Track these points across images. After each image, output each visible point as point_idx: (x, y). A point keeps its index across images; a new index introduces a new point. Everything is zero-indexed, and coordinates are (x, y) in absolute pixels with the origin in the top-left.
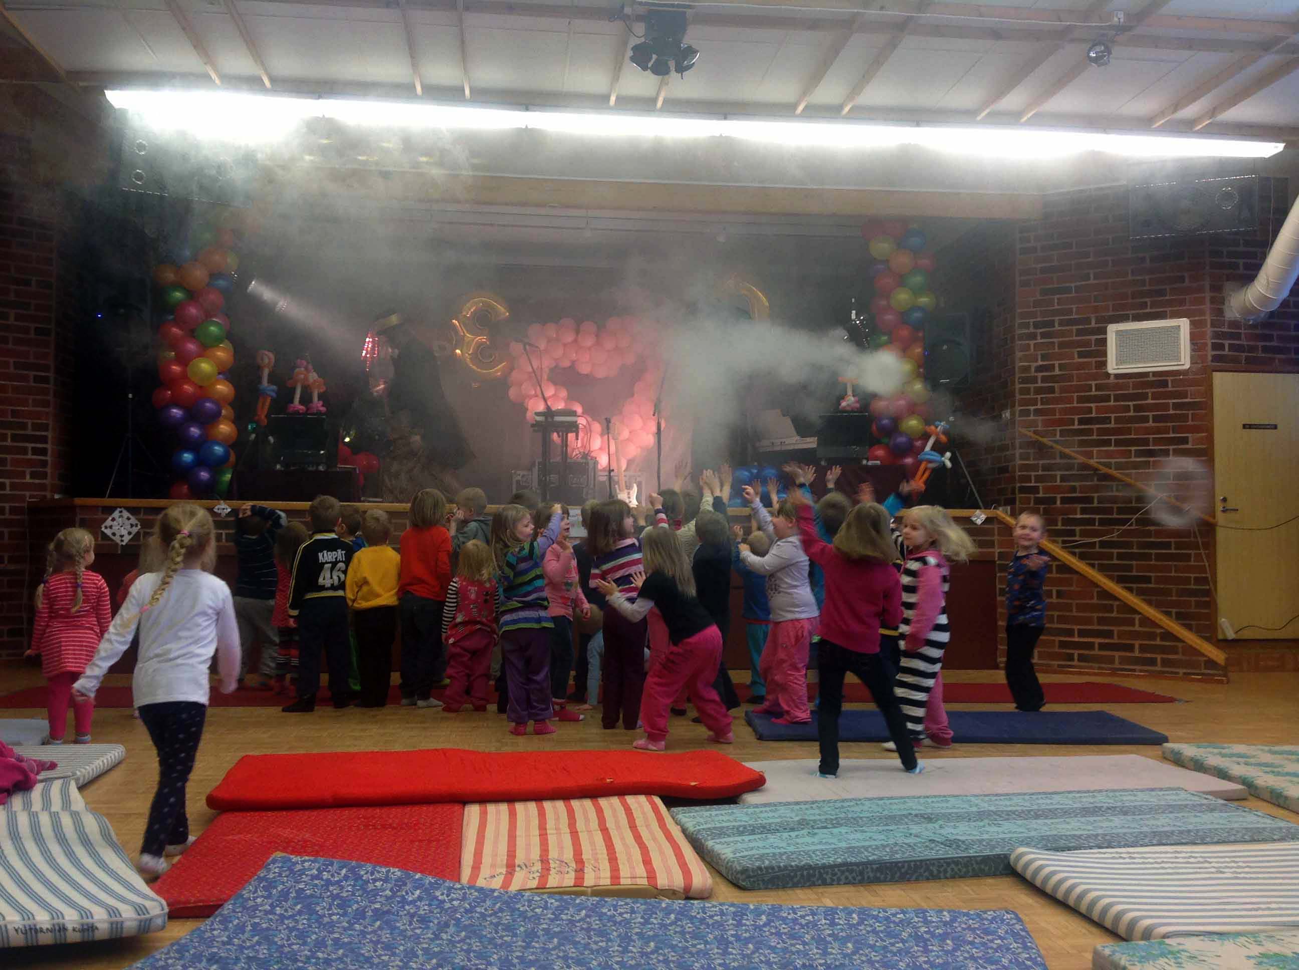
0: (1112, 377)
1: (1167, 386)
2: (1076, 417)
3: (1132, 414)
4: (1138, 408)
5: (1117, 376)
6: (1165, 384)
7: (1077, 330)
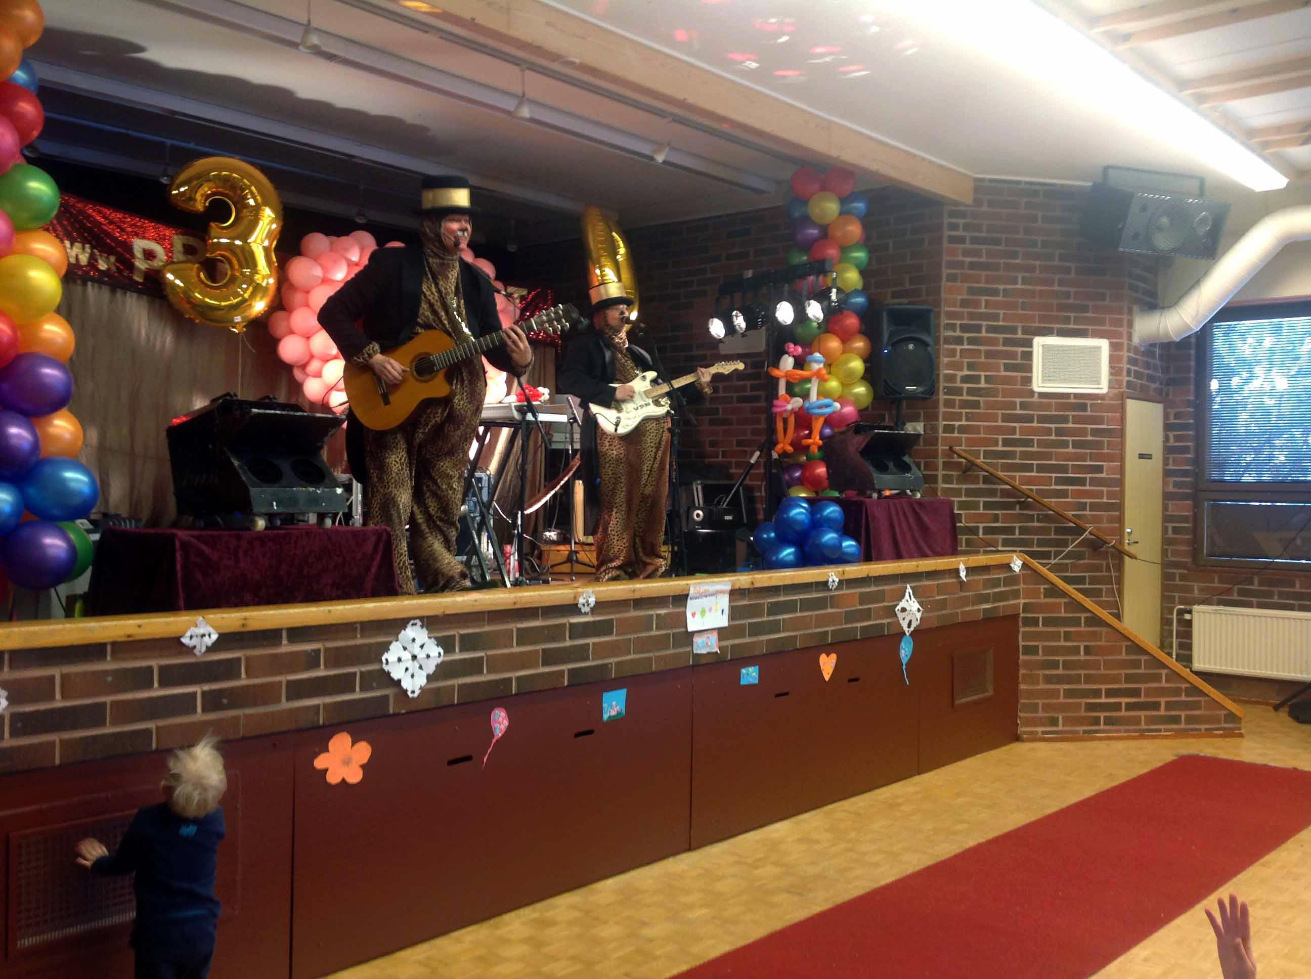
0: (1036, 395)
1: (1086, 410)
2: (1000, 437)
3: (1053, 437)
4: (1059, 432)
5: (1042, 395)
6: (1083, 407)
7: (1005, 339)
